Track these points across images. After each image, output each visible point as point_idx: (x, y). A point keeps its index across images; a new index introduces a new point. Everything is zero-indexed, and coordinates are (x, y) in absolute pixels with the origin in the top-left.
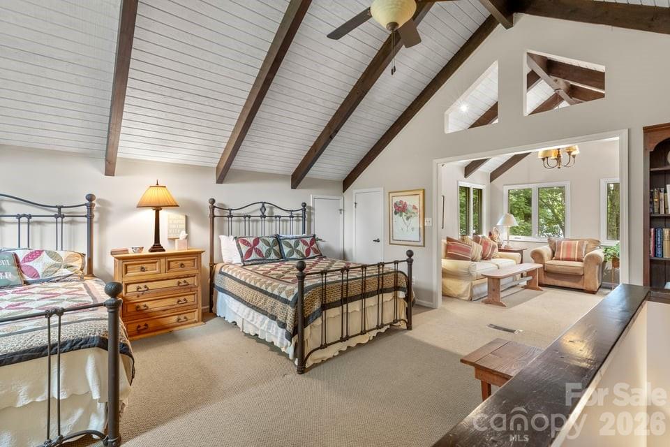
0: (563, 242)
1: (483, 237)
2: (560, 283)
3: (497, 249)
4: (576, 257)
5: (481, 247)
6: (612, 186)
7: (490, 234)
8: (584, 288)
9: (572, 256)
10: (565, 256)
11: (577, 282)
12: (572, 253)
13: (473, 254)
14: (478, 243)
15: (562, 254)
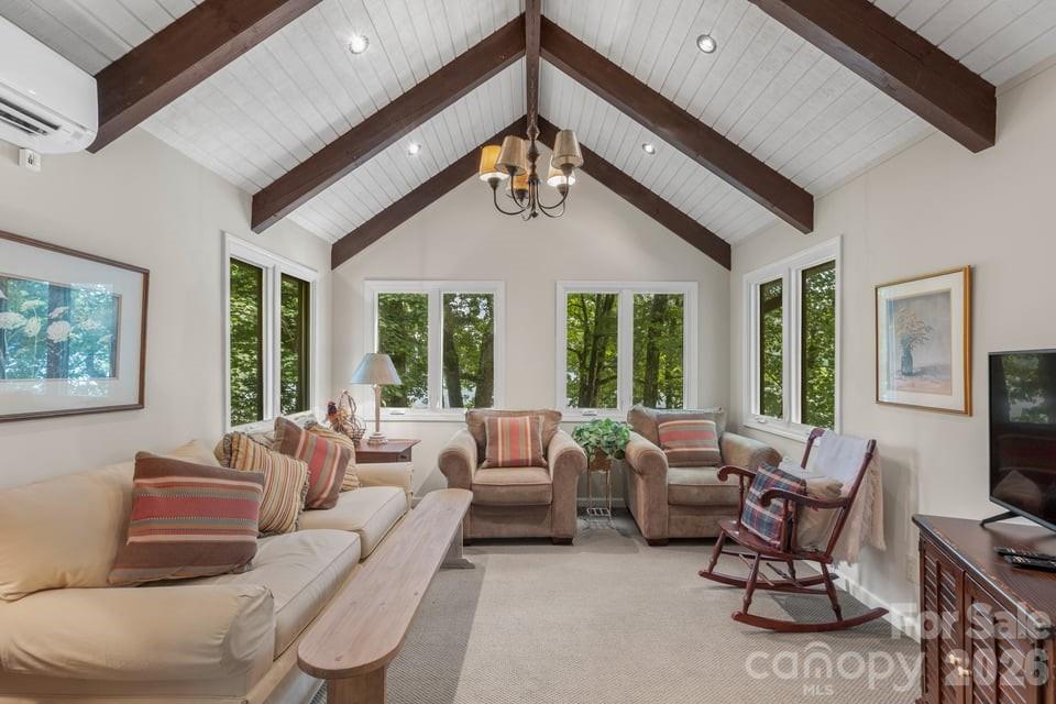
0: (500, 419)
1: (311, 426)
2: (505, 530)
3: (352, 461)
4: (530, 457)
5: (303, 467)
6: (590, 304)
7: (332, 410)
8: (552, 535)
9: (522, 457)
10: (508, 458)
11: (539, 522)
12: (522, 448)
13: (271, 506)
14: (292, 454)
15: (502, 453)
